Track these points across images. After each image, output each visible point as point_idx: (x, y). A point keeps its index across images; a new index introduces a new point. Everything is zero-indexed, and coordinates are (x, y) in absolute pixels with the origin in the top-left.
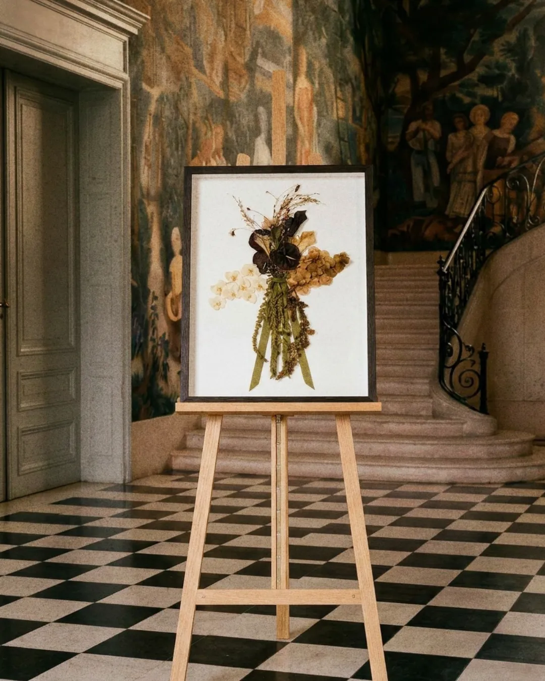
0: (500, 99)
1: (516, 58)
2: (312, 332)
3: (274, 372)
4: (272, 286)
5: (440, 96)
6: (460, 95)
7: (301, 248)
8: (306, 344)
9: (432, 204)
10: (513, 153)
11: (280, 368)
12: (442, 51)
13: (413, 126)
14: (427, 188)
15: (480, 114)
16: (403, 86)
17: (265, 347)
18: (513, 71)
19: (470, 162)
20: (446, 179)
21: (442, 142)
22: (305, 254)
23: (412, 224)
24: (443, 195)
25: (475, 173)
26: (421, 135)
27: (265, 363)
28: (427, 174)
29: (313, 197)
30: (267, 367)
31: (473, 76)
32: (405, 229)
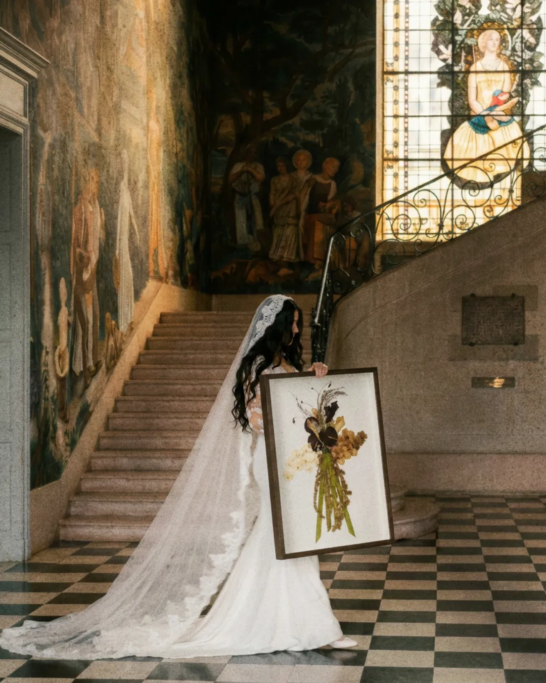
0: (321, 145)
1: (337, 105)
2: (350, 493)
3: (329, 526)
4: (322, 460)
5: (264, 139)
6: (283, 139)
7: (336, 429)
8: (347, 502)
9: (256, 247)
10: (334, 199)
11: (333, 523)
12: (265, 94)
13: (238, 168)
14: (250, 230)
15: (303, 159)
16: (227, 128)
17: (322, 508)
18: (333, 118)
19: (293, 206)
20: (270, 223)
21: (266, 185)
22: (340, 433)
23: (234, 266)
24: (266, 237)
25: (298, 217)
26: (244, 177)
27: (323, 519)
28: (250, 217)
29: (341, 390)
30: (324, 522)
31: (296, 121)
32: (228, 272)
